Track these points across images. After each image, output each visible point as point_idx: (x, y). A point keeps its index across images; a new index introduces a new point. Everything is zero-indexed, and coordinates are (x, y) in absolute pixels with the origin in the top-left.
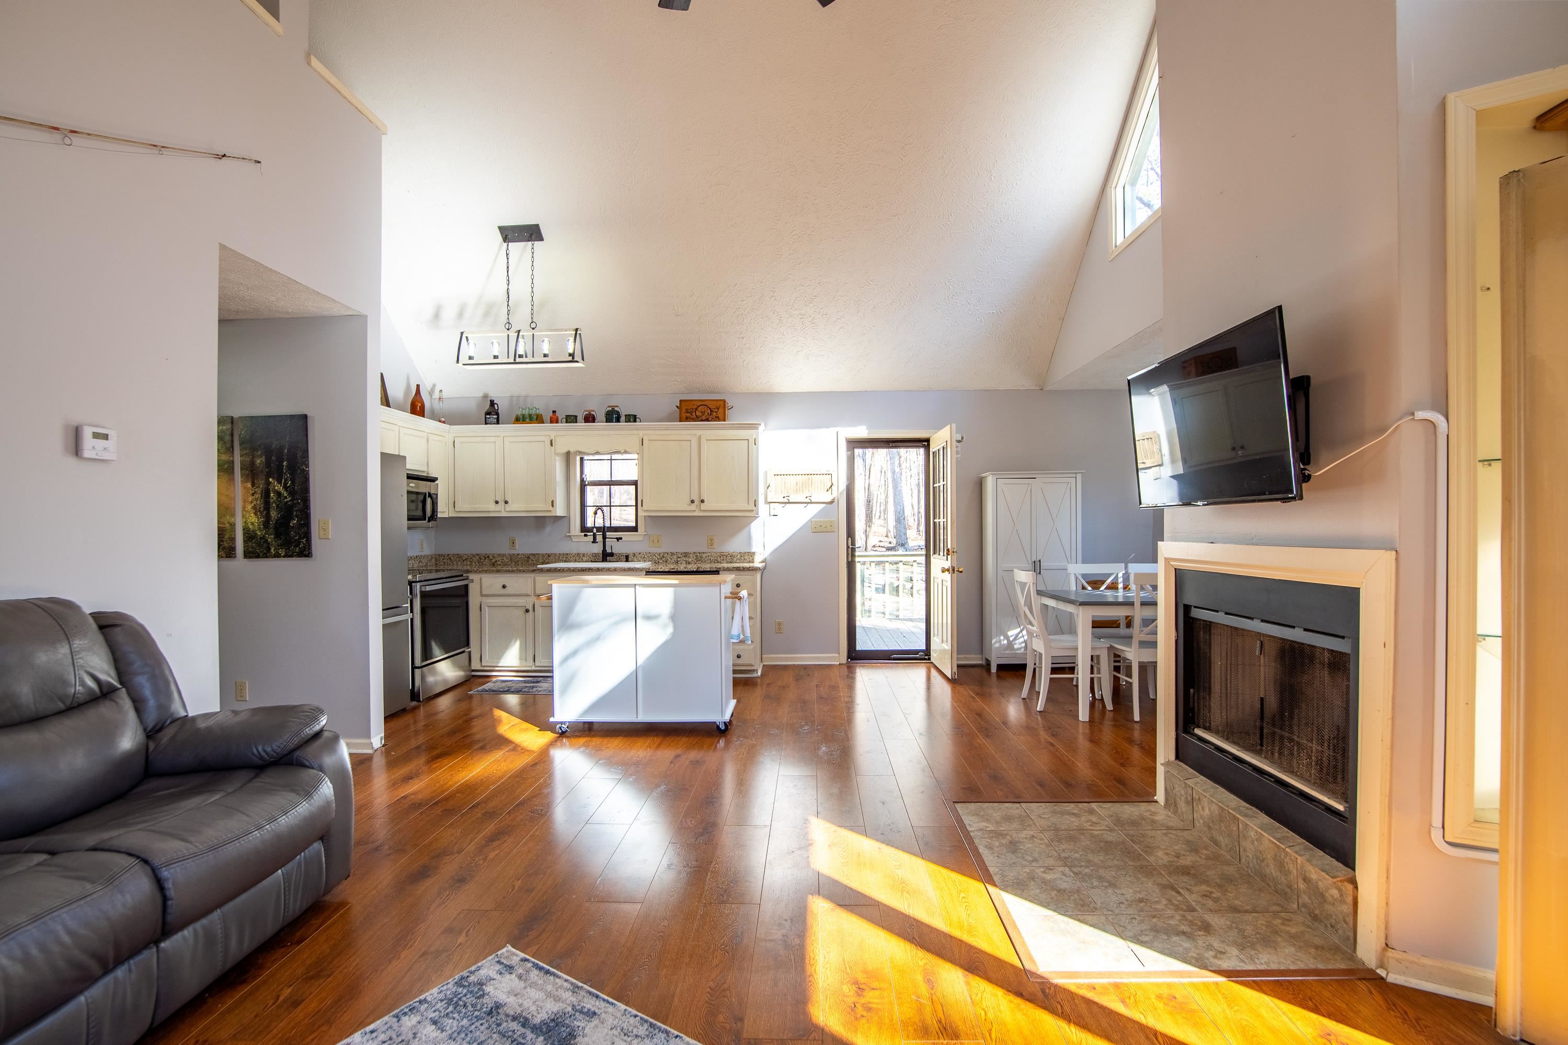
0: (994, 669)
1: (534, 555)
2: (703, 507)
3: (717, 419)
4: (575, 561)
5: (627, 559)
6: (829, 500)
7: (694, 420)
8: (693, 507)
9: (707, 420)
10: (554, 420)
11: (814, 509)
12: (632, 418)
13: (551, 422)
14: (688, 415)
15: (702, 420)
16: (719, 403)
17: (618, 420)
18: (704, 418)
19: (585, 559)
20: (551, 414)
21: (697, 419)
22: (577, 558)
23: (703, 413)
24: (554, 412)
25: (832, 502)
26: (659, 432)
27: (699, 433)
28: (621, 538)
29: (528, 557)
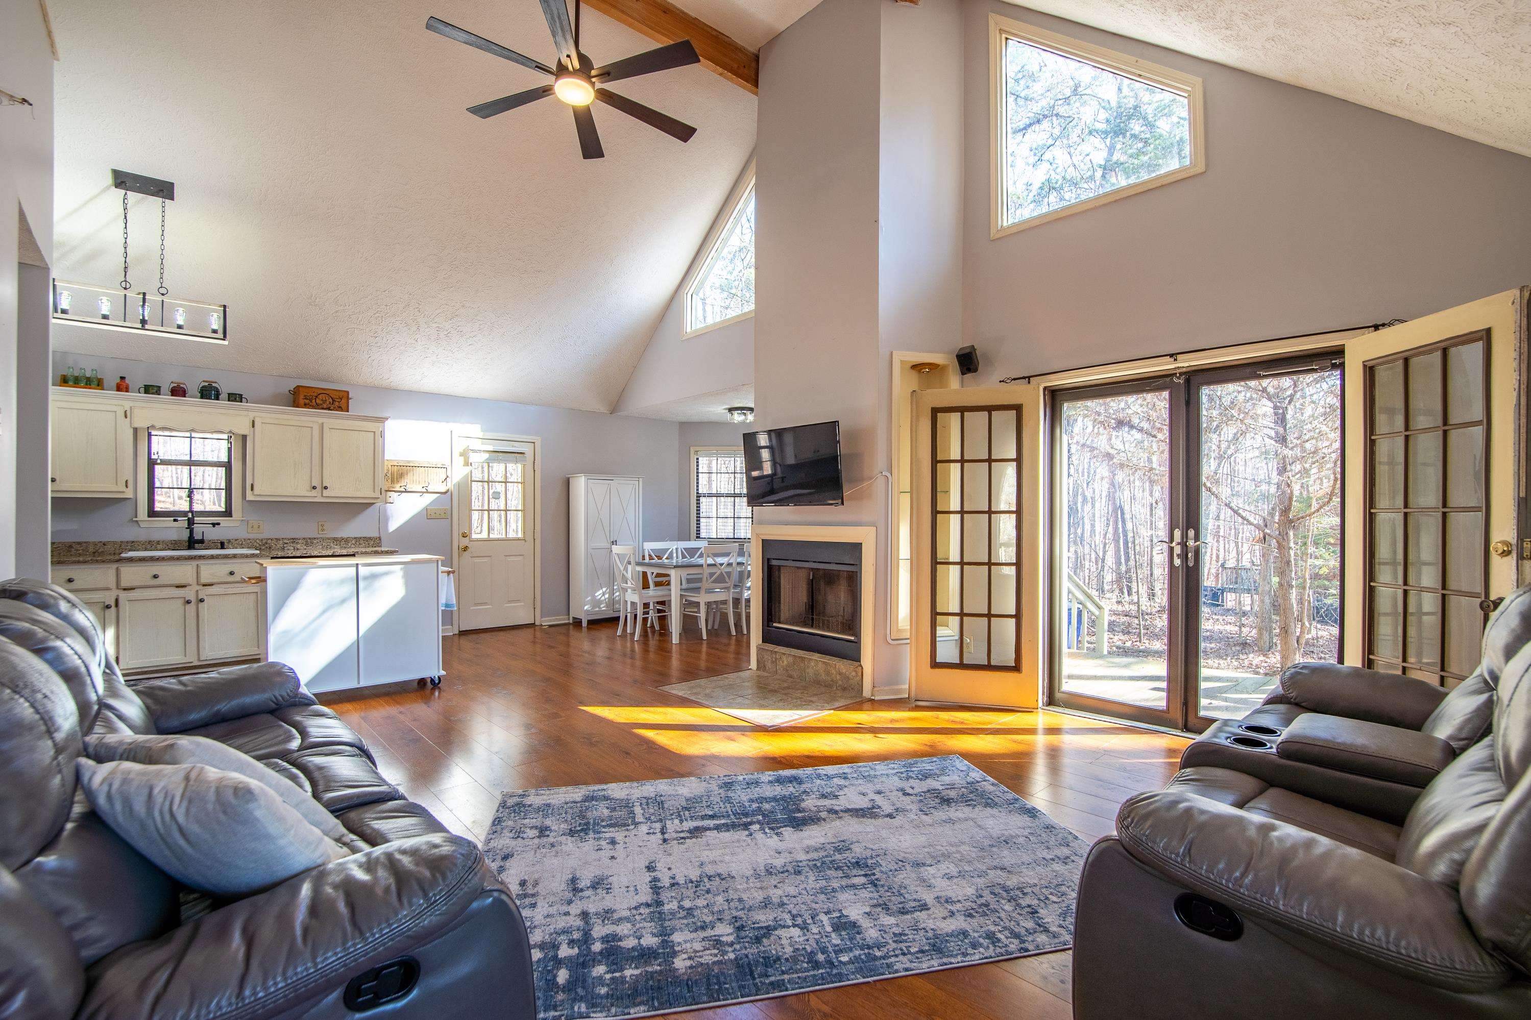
0: (585, 624)
1: (79, 543)
2: (326, 493)
3: (340, 409)
4: (146, 550)
5: (223, 546)
6: (443, 490)
7: (313, 407)
8: (314, 493)
9: (329, 409)
10: (122, 386)
11: (429, 499)
12: (235, 397)
13: (119, 389)
14: (307, 401)
15: (323, 409)
16: (341, 394)
17: (217, 398)
18: (325, 406)
19: (159, 547)
20: (118, 380)
21: (317, 406)
22: (149, 546)
23: (324, 402)
24: (122, 378)
25: (446, 493)
26: (273, 416)
27: (320, 420)
28: (218, 524)
29: (71, 547)
